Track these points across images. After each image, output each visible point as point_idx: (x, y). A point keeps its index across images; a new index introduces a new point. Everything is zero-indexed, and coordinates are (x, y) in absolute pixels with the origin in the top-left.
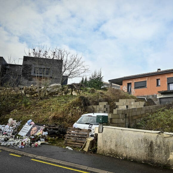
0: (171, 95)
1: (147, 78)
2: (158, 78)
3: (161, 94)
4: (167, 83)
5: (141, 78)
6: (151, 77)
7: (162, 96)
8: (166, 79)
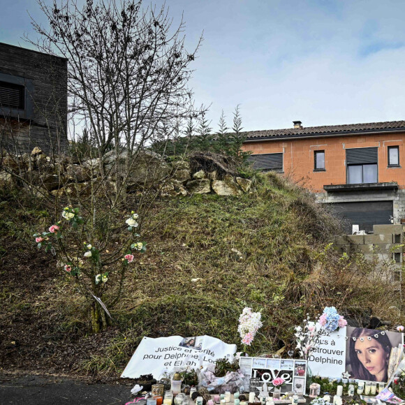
0: (356, 197)
1: (284, 146)
2: (319, 146)
3: (328, 192)
4: (345, 163)
5: (267, 145)
6: (298, 145)
7: (331, 199)
8: (344, 154)
